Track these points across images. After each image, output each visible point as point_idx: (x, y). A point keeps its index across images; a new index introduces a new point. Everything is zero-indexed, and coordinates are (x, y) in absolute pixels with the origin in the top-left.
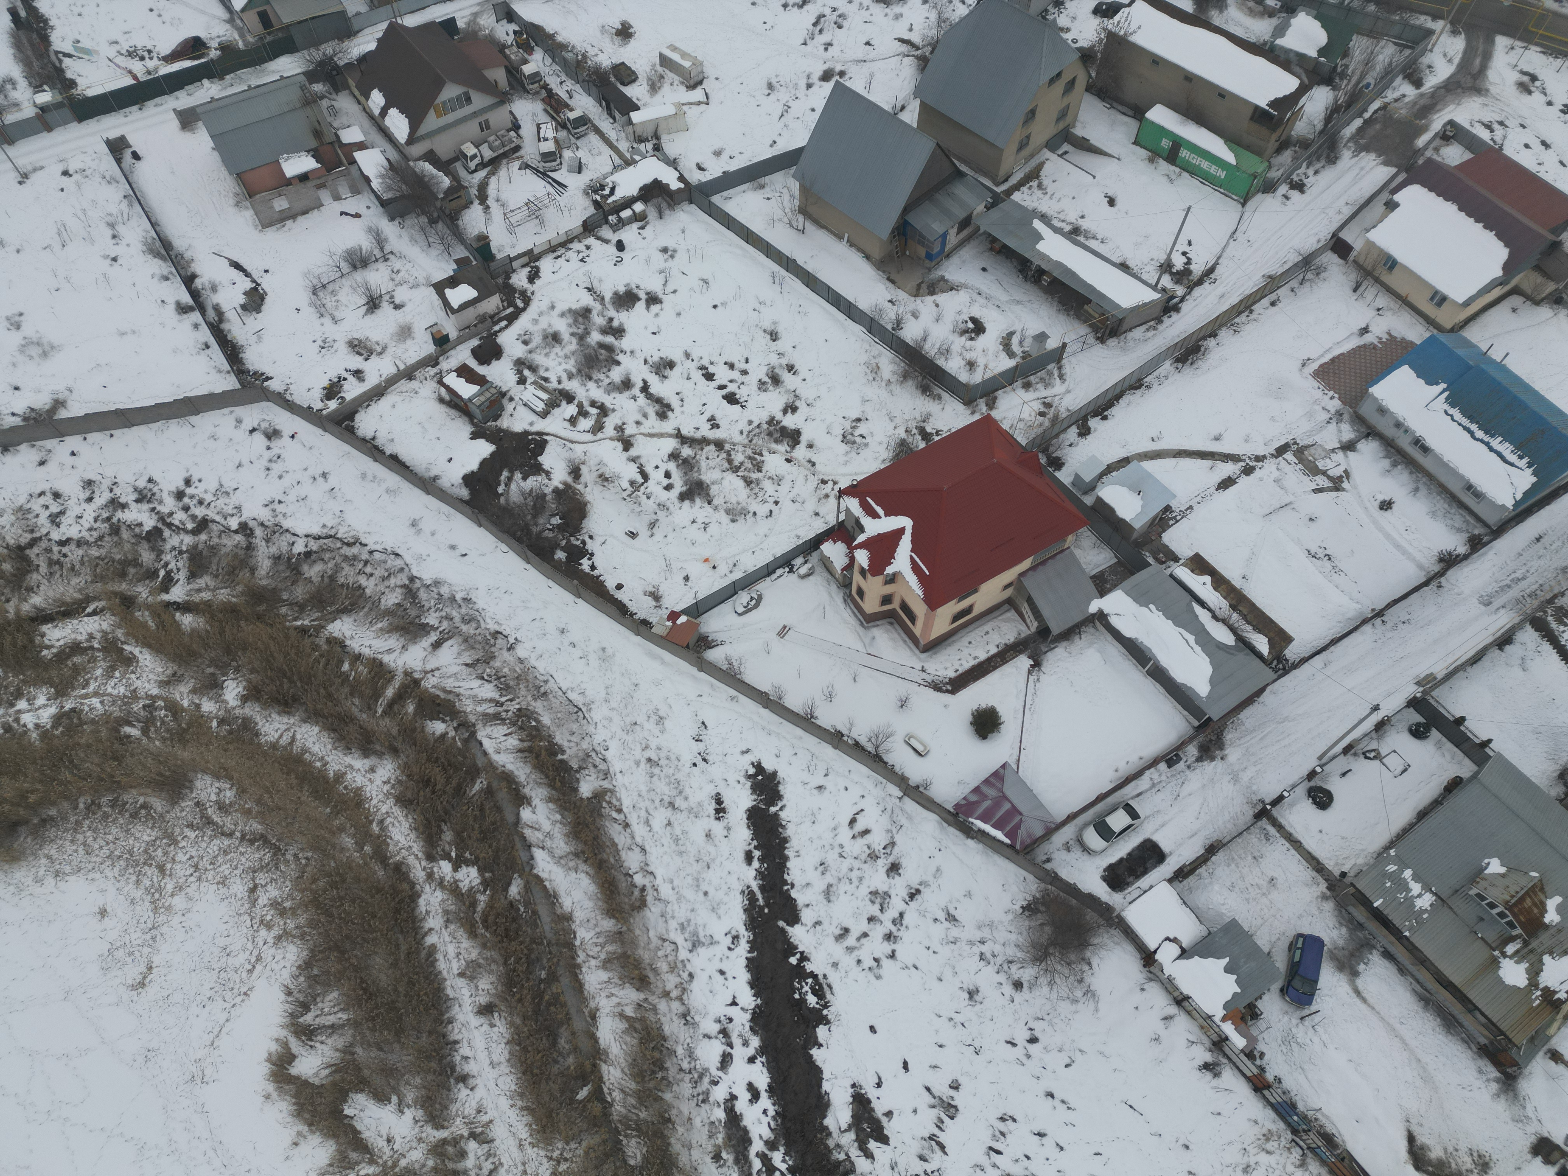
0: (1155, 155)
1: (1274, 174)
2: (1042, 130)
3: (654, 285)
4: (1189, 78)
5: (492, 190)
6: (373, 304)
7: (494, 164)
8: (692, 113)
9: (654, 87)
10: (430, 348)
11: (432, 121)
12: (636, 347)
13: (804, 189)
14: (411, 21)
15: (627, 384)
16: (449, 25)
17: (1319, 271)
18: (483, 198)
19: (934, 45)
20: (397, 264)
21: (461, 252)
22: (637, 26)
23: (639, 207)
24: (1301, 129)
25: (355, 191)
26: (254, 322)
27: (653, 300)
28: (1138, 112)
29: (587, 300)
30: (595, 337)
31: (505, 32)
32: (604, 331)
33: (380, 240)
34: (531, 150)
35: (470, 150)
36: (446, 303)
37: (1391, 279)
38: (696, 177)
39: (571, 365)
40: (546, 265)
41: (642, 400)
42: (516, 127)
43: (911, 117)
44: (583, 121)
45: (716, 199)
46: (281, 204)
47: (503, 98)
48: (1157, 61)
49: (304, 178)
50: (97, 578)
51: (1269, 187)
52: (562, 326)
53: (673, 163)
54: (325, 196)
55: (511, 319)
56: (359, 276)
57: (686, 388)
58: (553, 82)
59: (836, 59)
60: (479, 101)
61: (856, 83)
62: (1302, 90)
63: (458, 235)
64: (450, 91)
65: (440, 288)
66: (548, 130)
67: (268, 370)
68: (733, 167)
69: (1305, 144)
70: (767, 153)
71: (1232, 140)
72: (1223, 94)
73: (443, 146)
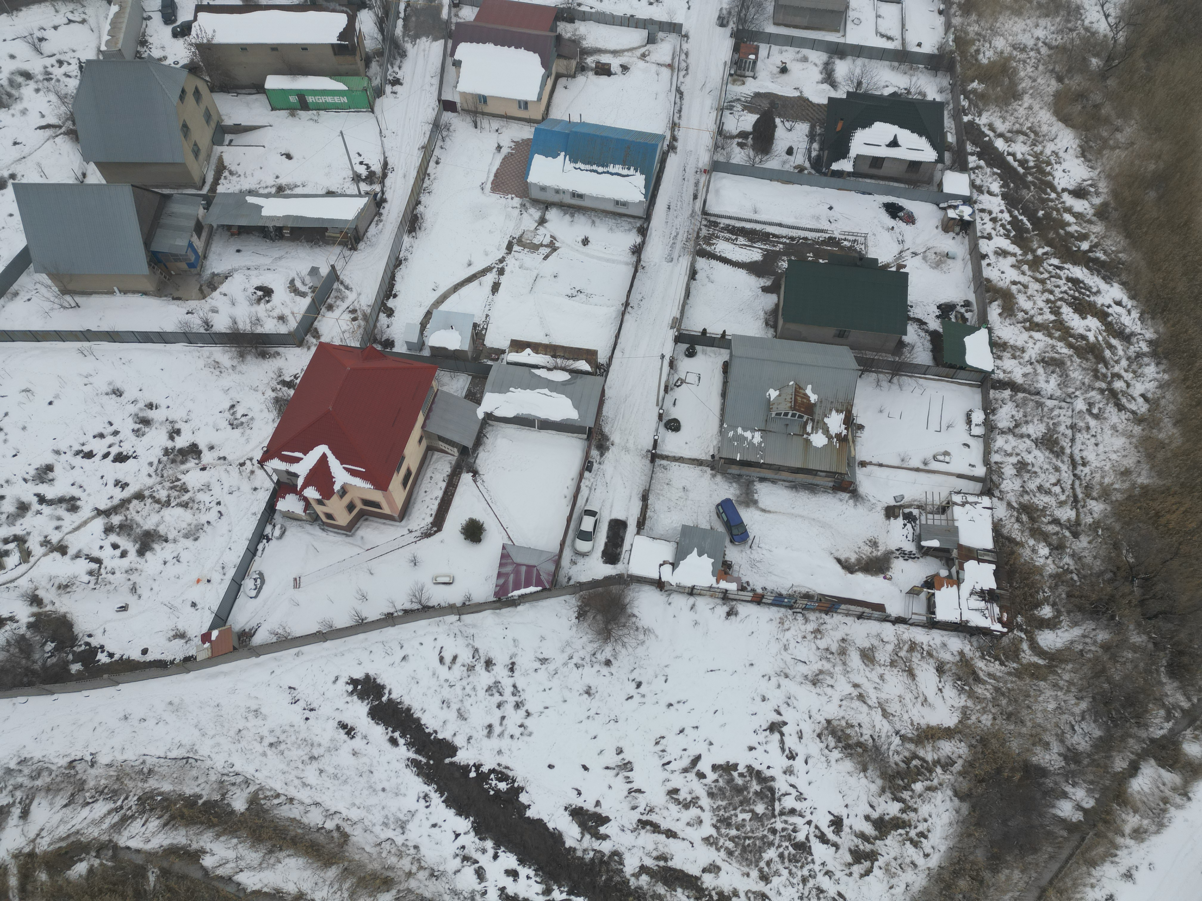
0: (292, 110)
1: (376, 82)
2: (201, 135)
4: (274, 48)
13: (53, 276)
15: (23, 508)
17: (448, 127)
19: (71, 118)
24: (369, 45)
28: (259, 88)
37: (490, 108)
41: (47, 509)
43: (95, 177)
48: (244, 48)
51: (379, 92)
57: (76, 475)
61: (31, 177)
62: (352, 20)
69: (379, 53)
71: (334, 74)
72: (305, 47)
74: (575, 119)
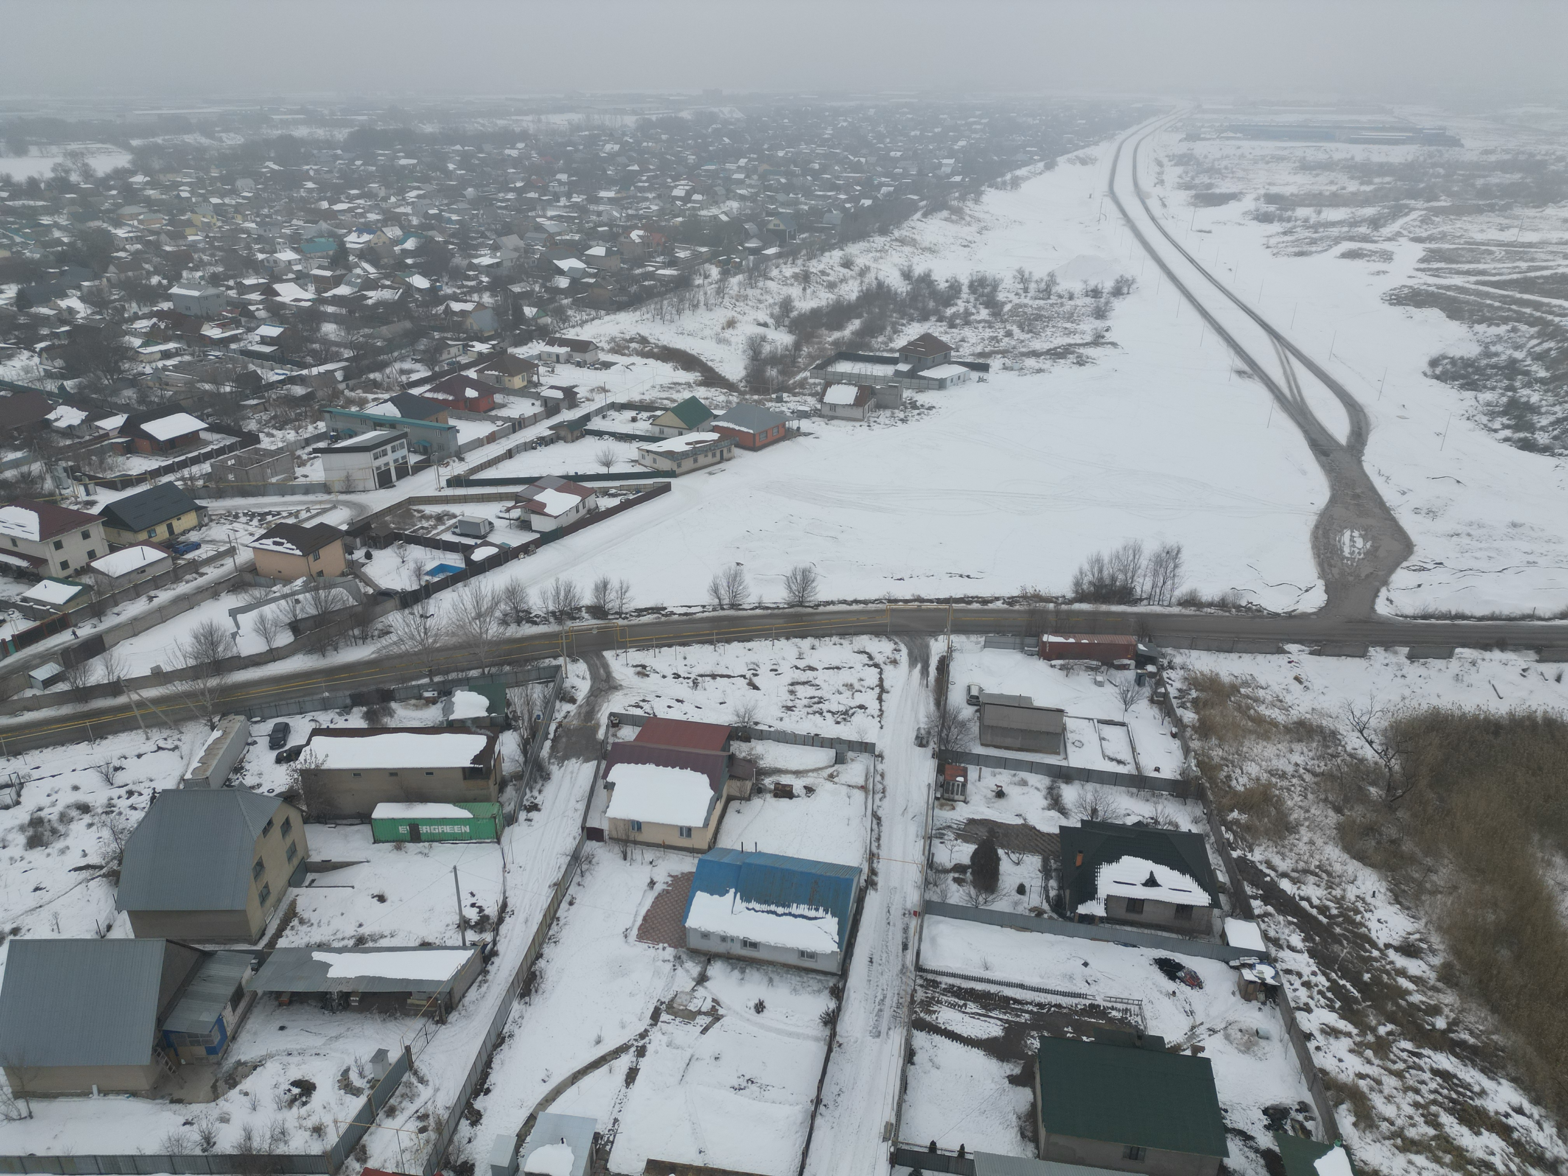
0: (399, 843)
1: (509, 808)
2: (277, 874)
4: (394, 773)
17: (590, 859)
19: (120, 857)
24: (507, 768)
28: (364, 818)
37: (644, 836)
43: (122, 931)
48: (357, 773)
51: (511, 820)
61: (38, 931)
62: (492, 742)
69: (518, 777)
71: (458, 802)
72: (429, 772)
74: (752, 846)
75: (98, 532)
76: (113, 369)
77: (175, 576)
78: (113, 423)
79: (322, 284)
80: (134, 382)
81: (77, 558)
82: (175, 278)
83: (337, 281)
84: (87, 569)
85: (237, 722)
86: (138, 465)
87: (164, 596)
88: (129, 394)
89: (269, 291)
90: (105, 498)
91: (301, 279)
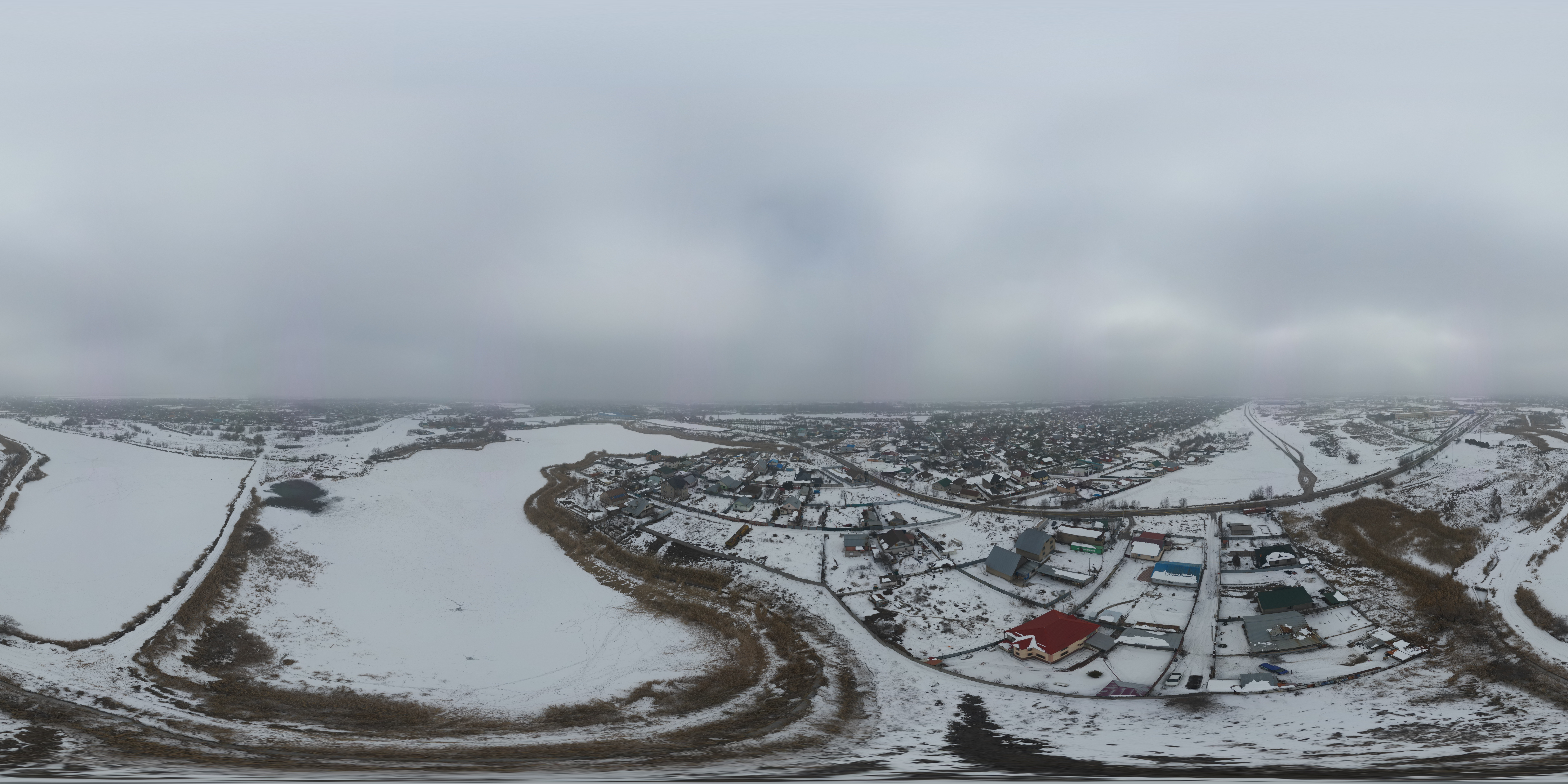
0: (1076, 551)
1: (1105, 548)
2: (1048, 550)
3: (943, 585)
4: (1078, 536)
5: (903, 561)
6: (862, 577)
7: (906, 556)
8: (958, 551)
9: (949, 546)
10: (872, 589)
11: (894, 547)
12: (934, 598)
13: (987, 567)
14: (896, 529)
15: (929, 605)
16: (905, 531)
17: (1126, 561)
18: (900, 562)
19: (1018, 538)
20: (872, 570)
21: (890, 572)
22: (947, 534)
23: (941, 569)
24: (1106, 540)
25: (869, 555)
26: (832, 571)
27: (941, 588)
28: (1069, 544)
29: (921, 586)
30: (922, 594)
31: (916, 534)
32: (925, 594)
33: (870, 565)
34: (916, 555)
35: (901, 553)
36: (881, 581)
37: (1141, 557)
38: (958, 563)
39: (912, 599)
40: (912, 578)
41: (933, 609)
42: (914, 550)
43: (1014, 551)
44: (931, 551)
45: (963, 569)
46: (851, 554)
47: (912, 545)
48: (1070, 535)
49: (859, 551)
50: (761, 599)
51: (1106, 551)
52: (912, 591)
53: (952, 560)
54: (862, 555)
55: (898, 587)
56: (861, 571)
57: (949, 608)
58: (925, 543)
59: (994, 541)
60: (906, 544)
61: (1000, 545)
62: (1103, 534)
63: (891, 569)
64: (900, 542)
65: (881, 578)
66: (921, 552)
67: (829, 581)
68: (968, 562)
69: (1108, 542)
70: (978, 559)
71: (1093, 545)
72: (1087, 538)
73: (894, 552)
74: (1170, 561)
75: (1030, 477)
76: (1040, 448)
77: (1041, 488)
78: (1037, 458)
79: (1080, 434)
80: (1043, 451)
81: (1025, 482)
82: (1054, 432)
83: (1083, 434)
84: (1026, 484)
85: (1046, 519)
86: (1040, 466)
87: (1038, 492)
88: (1042, 453)
89: (1070, 435)
90: (1033, 471)
91: (1076, 433)
